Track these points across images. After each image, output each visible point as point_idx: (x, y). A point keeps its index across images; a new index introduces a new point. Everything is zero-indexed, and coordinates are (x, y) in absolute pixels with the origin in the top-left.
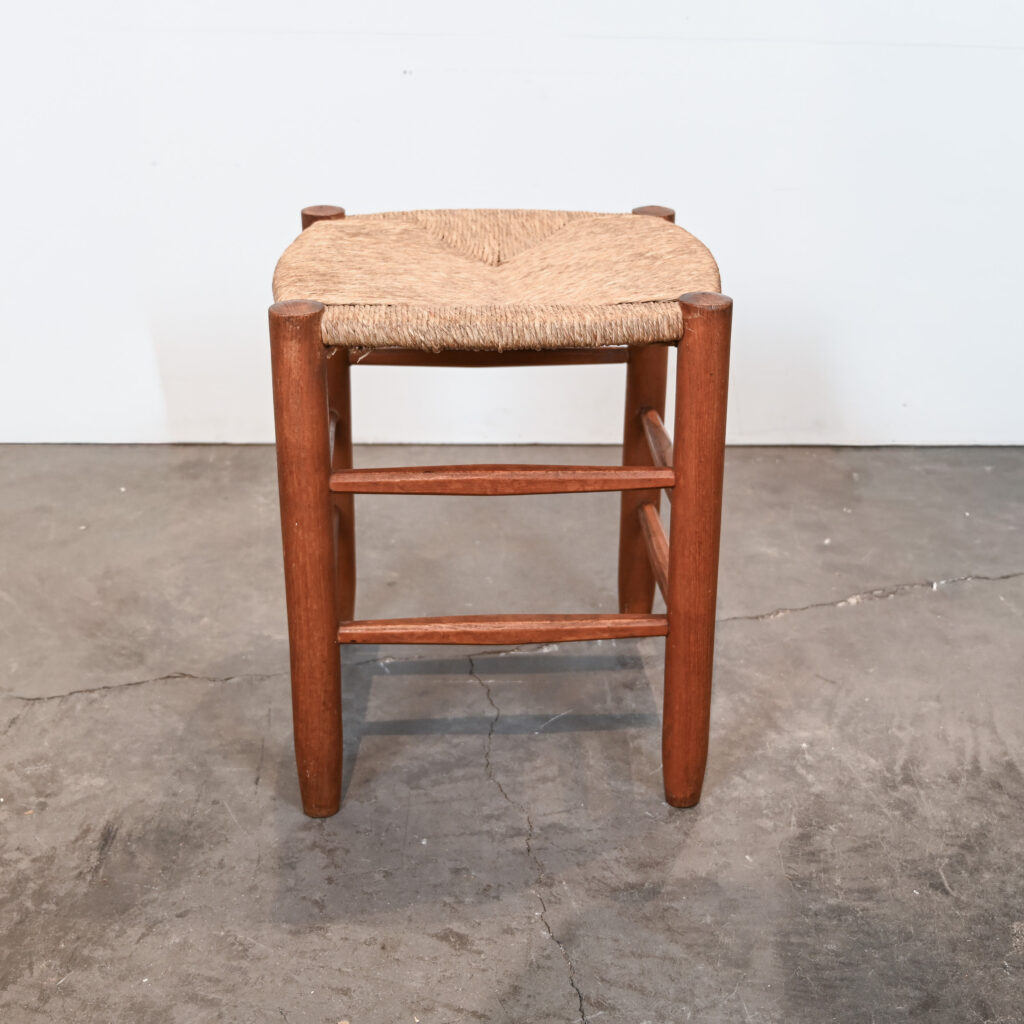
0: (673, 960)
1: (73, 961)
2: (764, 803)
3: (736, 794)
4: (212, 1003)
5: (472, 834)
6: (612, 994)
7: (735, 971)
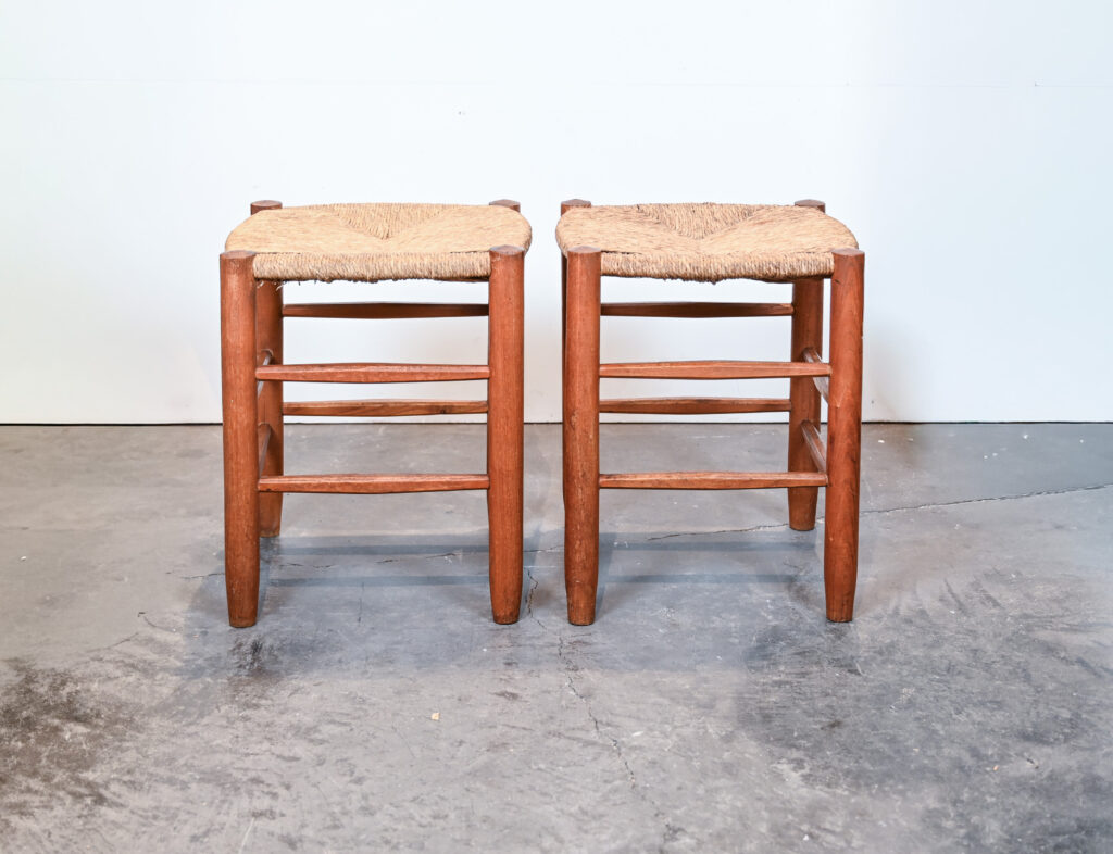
0: (661, 705)
1: (248, 706)
2: (733, 630)
3: (712, 625)
4: (345, 724)
5: (518, 646)
6: (617, 720)
7: (703, 710)
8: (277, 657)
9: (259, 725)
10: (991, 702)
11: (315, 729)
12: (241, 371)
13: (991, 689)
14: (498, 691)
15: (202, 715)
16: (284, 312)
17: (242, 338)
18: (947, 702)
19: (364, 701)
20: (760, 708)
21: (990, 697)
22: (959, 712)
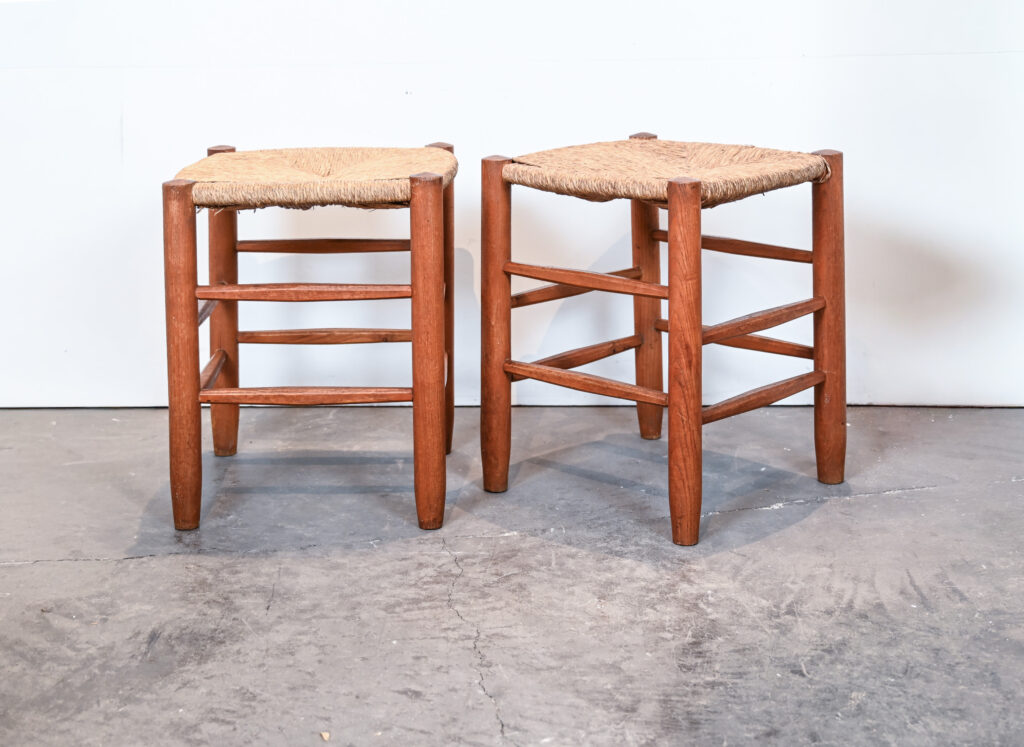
0: (577, 707)
2: (667, 624)
3: (646, 618)
4: (228, 723)
5: (432, 638)
6: (526, 724)
7: (623, 714)
8: (173, 647)
9: (137, 722)
10: (952, 710)
11: (195, 728)
13: (953, 695)
14: (401, 689)
15: (79, 711)
18: (901, 710)
19: (254, 697)
20: (688, 713)
21: (952, 704)
22: (914, 721)
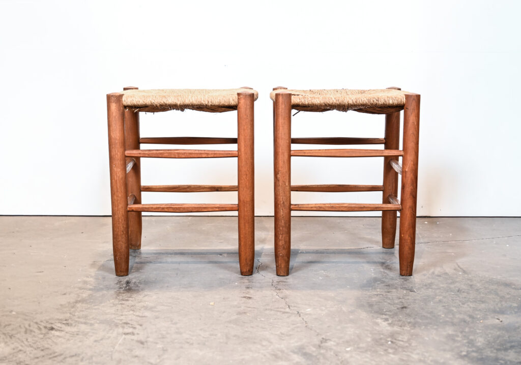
0: (320, 301)
1: (123, 300)
2: (355, 278)
3: (345, 276)
4: (169, 306)
6: (299, 305)
7: (340, 303)
8: (138, 285)
12: (118, 151)
14: (243, 296)
16: (140, 141)
17: (118, 134)
